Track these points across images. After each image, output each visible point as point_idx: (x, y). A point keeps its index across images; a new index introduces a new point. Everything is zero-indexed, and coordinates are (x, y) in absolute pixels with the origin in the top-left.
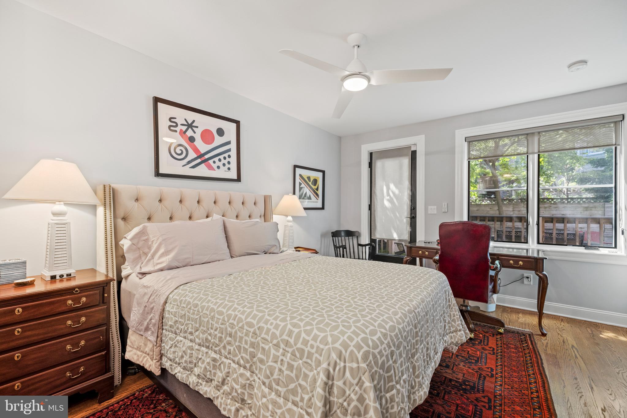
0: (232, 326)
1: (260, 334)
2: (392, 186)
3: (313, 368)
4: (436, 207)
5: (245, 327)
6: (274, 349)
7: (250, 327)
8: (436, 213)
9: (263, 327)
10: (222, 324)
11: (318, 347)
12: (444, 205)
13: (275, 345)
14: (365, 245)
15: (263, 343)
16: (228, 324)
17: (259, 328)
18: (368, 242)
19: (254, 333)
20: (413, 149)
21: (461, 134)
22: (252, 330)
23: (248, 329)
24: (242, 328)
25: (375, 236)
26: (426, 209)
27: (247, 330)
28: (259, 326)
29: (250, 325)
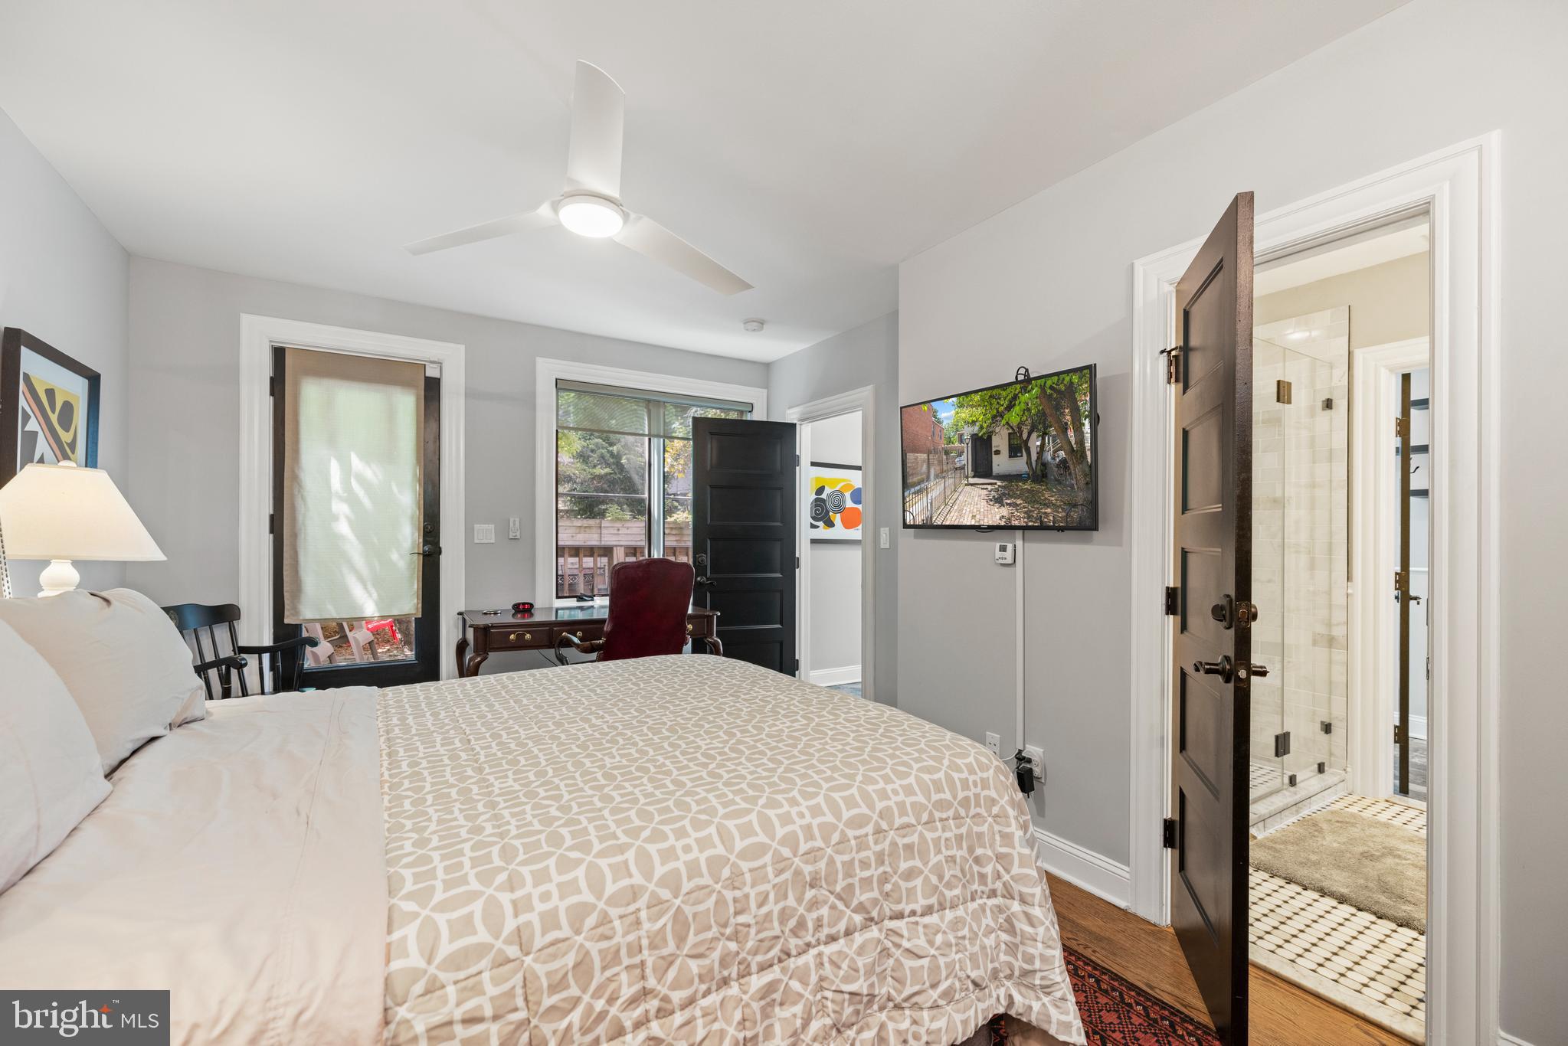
0: (812, 855)
1: (891, 824)
2: (356, 463)
3: (984, 817)
4: (492, 527)
5: (851, 833)
6: (929, 830)
7: (861, 827)
8: (493, 541)
9: (889, 808)
10: (780, 872)
11: (982, 780)
12: (515, 521)
13: (925, 823)
14: (259, 651)
15: (904, 836)
16: (796, 860)
17: (881, 815)
18: (267, 641)
19: (878, 831)
20: (432, 372)
21: (548, 370)
22: (869, 829)
23: (858, 833)
24: (843, 840)
25: (296, 612)
26: (469, 531)
27: (856, 838)
28: (877, 811)
29: (858, 822)
